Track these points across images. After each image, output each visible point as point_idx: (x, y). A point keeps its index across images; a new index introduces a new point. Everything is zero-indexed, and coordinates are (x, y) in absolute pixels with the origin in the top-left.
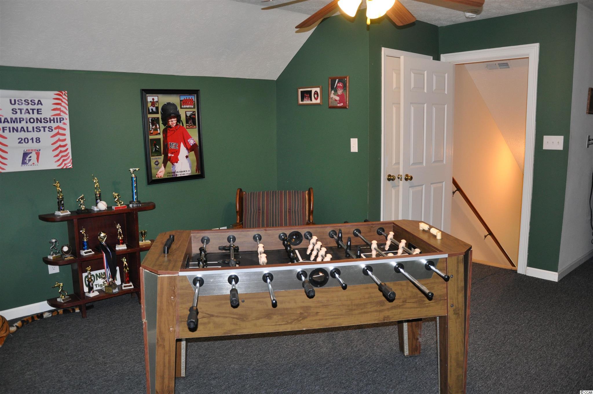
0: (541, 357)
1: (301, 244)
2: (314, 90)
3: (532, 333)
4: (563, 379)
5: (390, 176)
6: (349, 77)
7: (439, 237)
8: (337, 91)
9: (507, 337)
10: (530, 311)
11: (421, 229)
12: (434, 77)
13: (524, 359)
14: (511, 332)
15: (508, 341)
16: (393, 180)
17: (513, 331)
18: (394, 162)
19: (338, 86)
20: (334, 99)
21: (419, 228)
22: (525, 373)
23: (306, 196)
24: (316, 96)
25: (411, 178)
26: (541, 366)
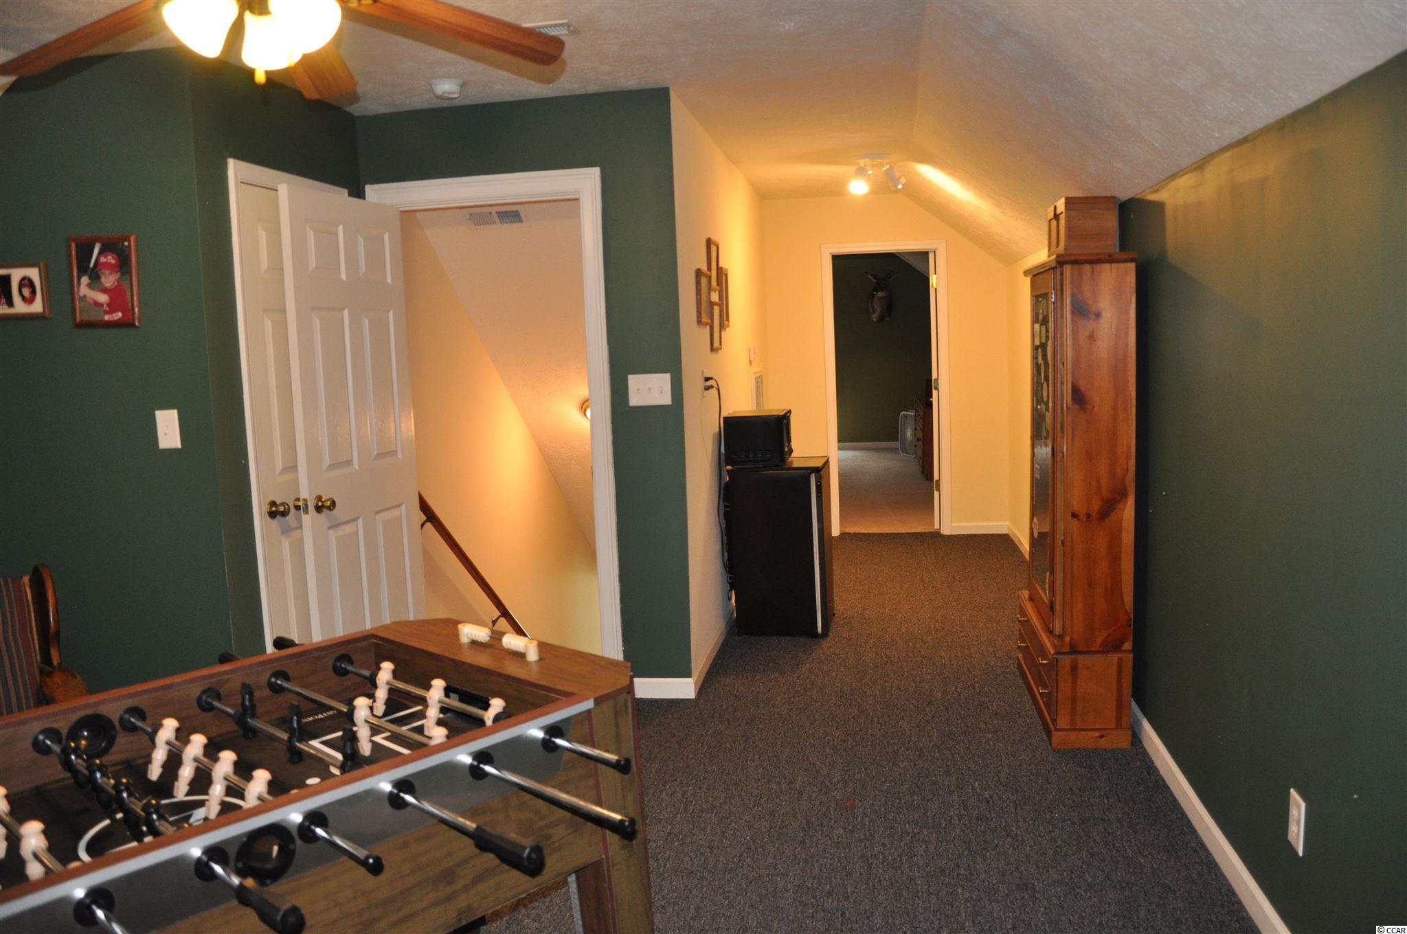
0: (751, 882)
1: (114, 749)
2: (17, 275)
3: (704, 830)
4: (813, 917)
5: (273, 504)
6: (136, 240)
7: (533, 656)
8: (98, 278)
9: (659, 856)
10: (675, 780)
11: (464, 640)
12: (361, 241)
13: (722, 899)
14: (661, 842)
15: (668, 866)
16: (284, 514)
17: (667, 839)
18: (279, 465)
19: (103, 263)
20: (92, 301)
21: (458, 639)
22: (739, 930)
23: (26, 593)
24: (26, 292)
25: (333, 503)
26: (760, 901)
